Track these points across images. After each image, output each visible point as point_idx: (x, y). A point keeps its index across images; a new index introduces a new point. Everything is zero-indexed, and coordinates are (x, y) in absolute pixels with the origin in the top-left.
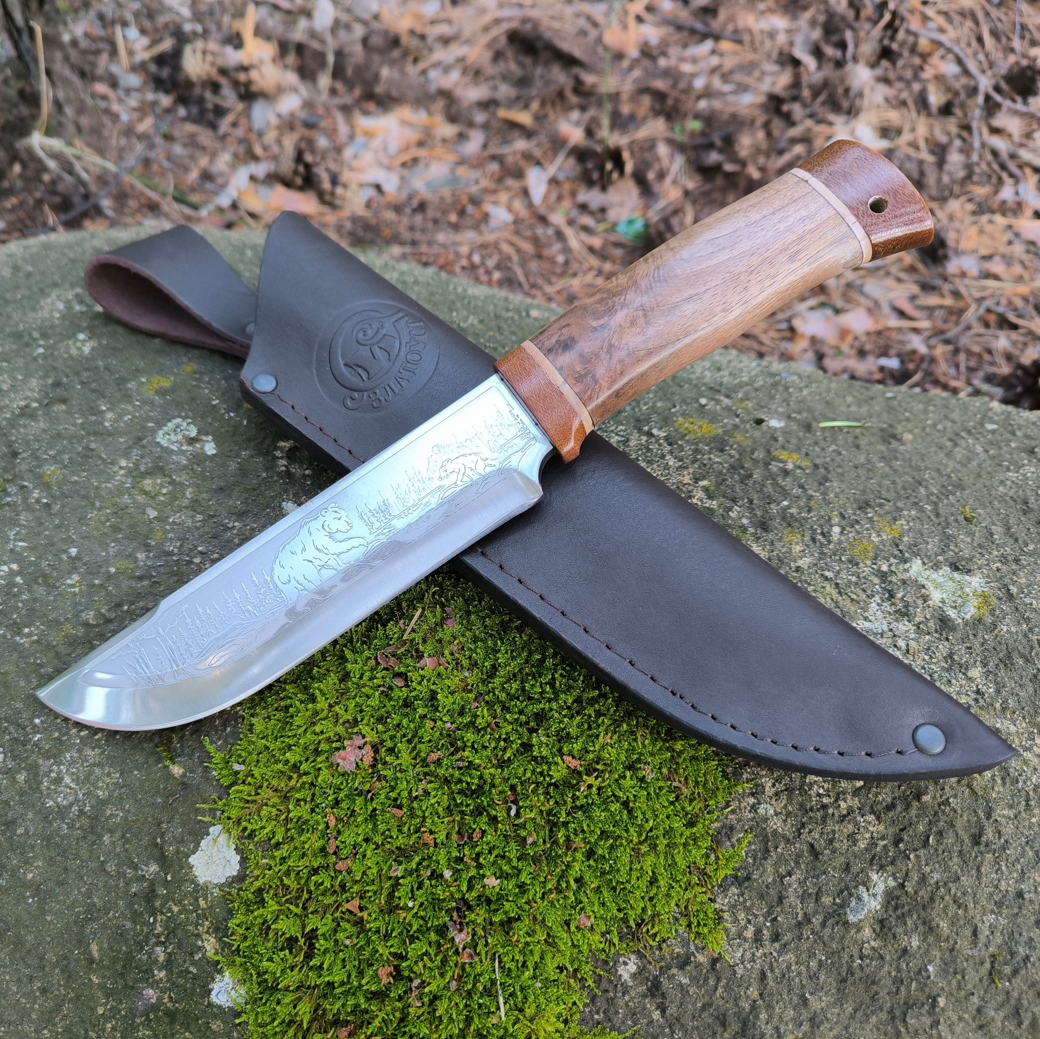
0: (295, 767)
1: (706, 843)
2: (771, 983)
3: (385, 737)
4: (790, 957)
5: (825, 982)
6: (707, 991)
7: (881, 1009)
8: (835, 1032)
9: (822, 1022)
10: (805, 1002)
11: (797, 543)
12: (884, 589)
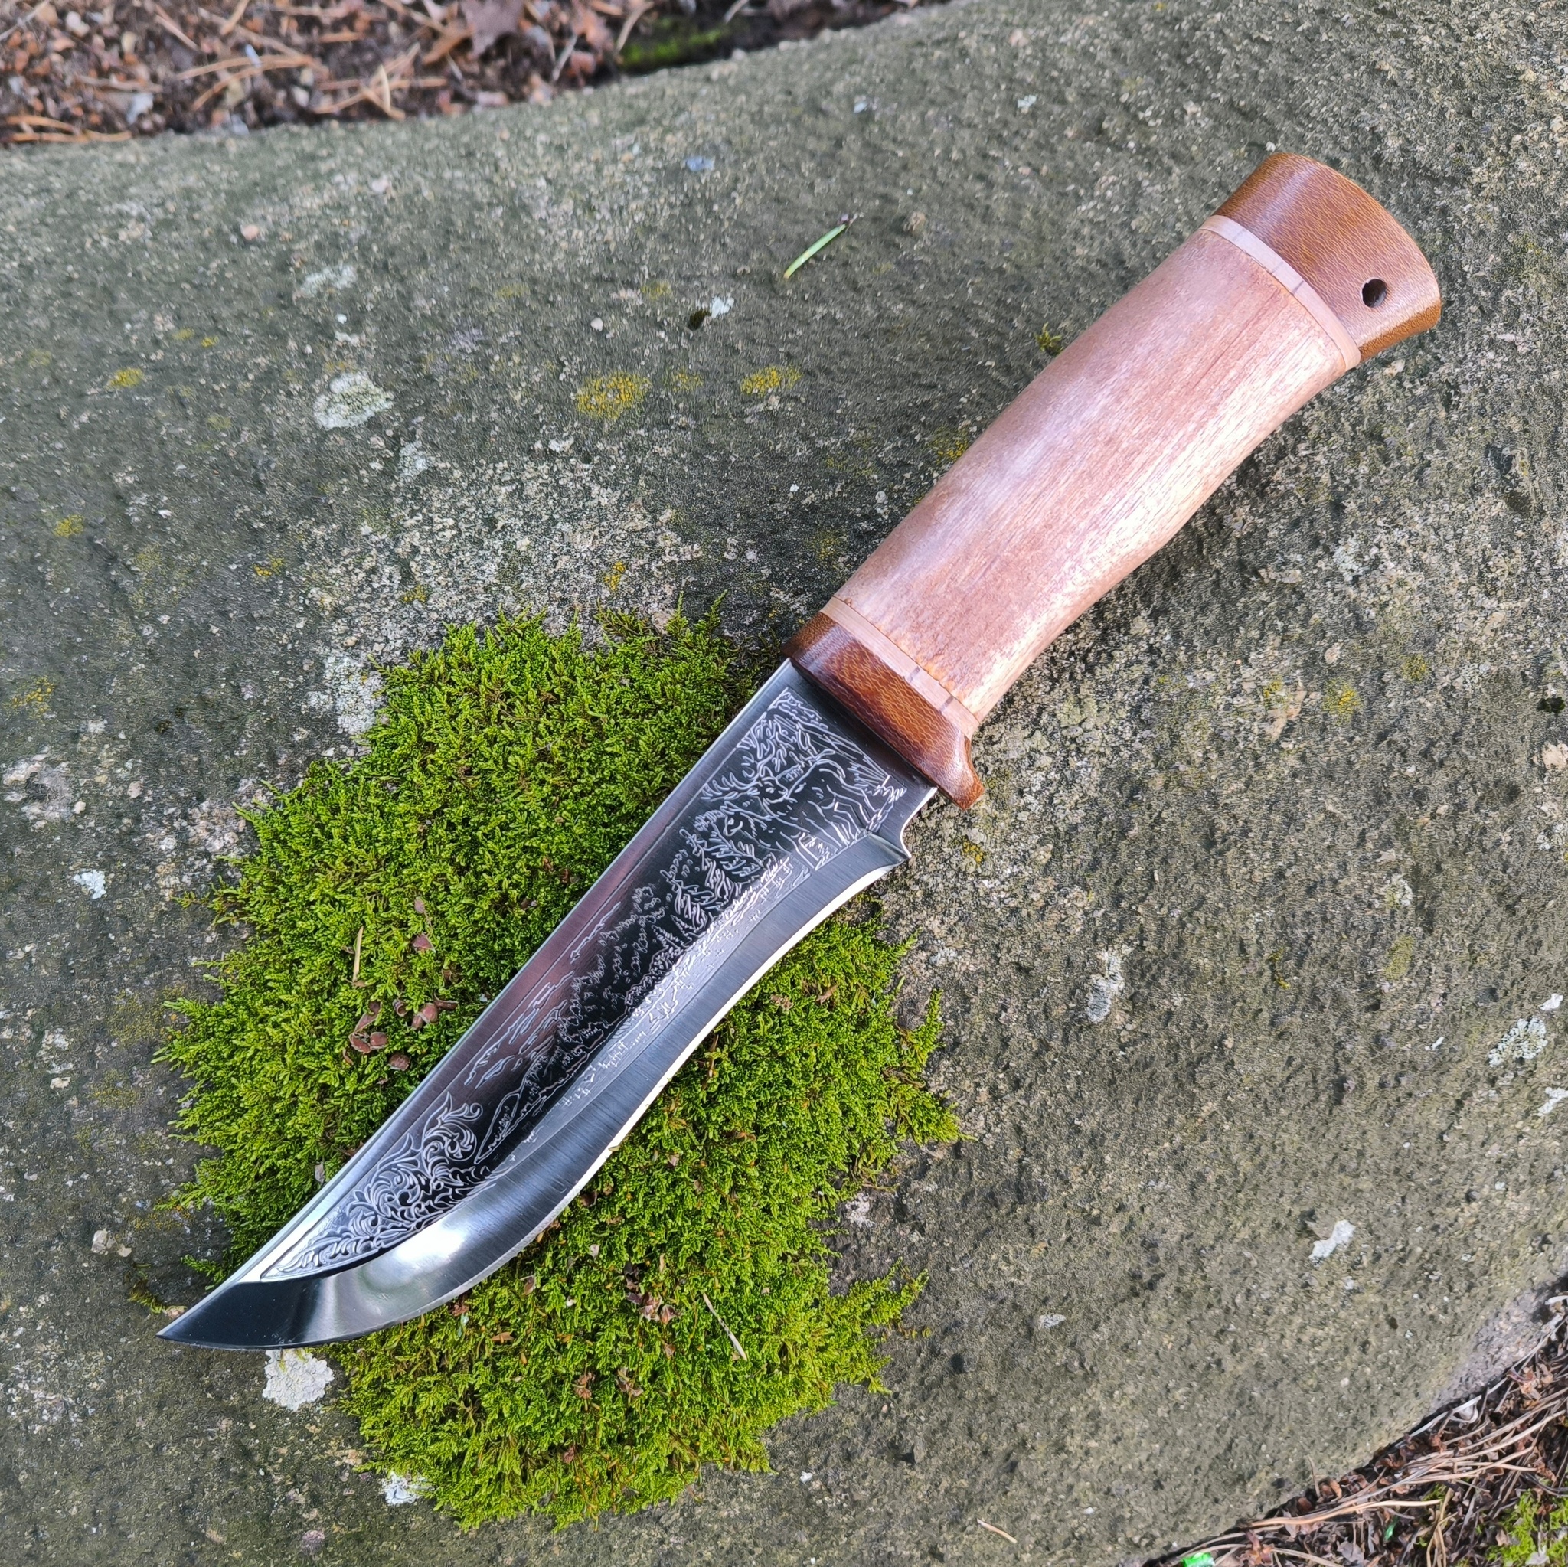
2: (1031, 1132)
4: (1041, 1094)
5: (1091, 1096)
6: (961, 1182)
7: (1164, 1084)
8: (1121, 1137)
9: (1103, 1137)
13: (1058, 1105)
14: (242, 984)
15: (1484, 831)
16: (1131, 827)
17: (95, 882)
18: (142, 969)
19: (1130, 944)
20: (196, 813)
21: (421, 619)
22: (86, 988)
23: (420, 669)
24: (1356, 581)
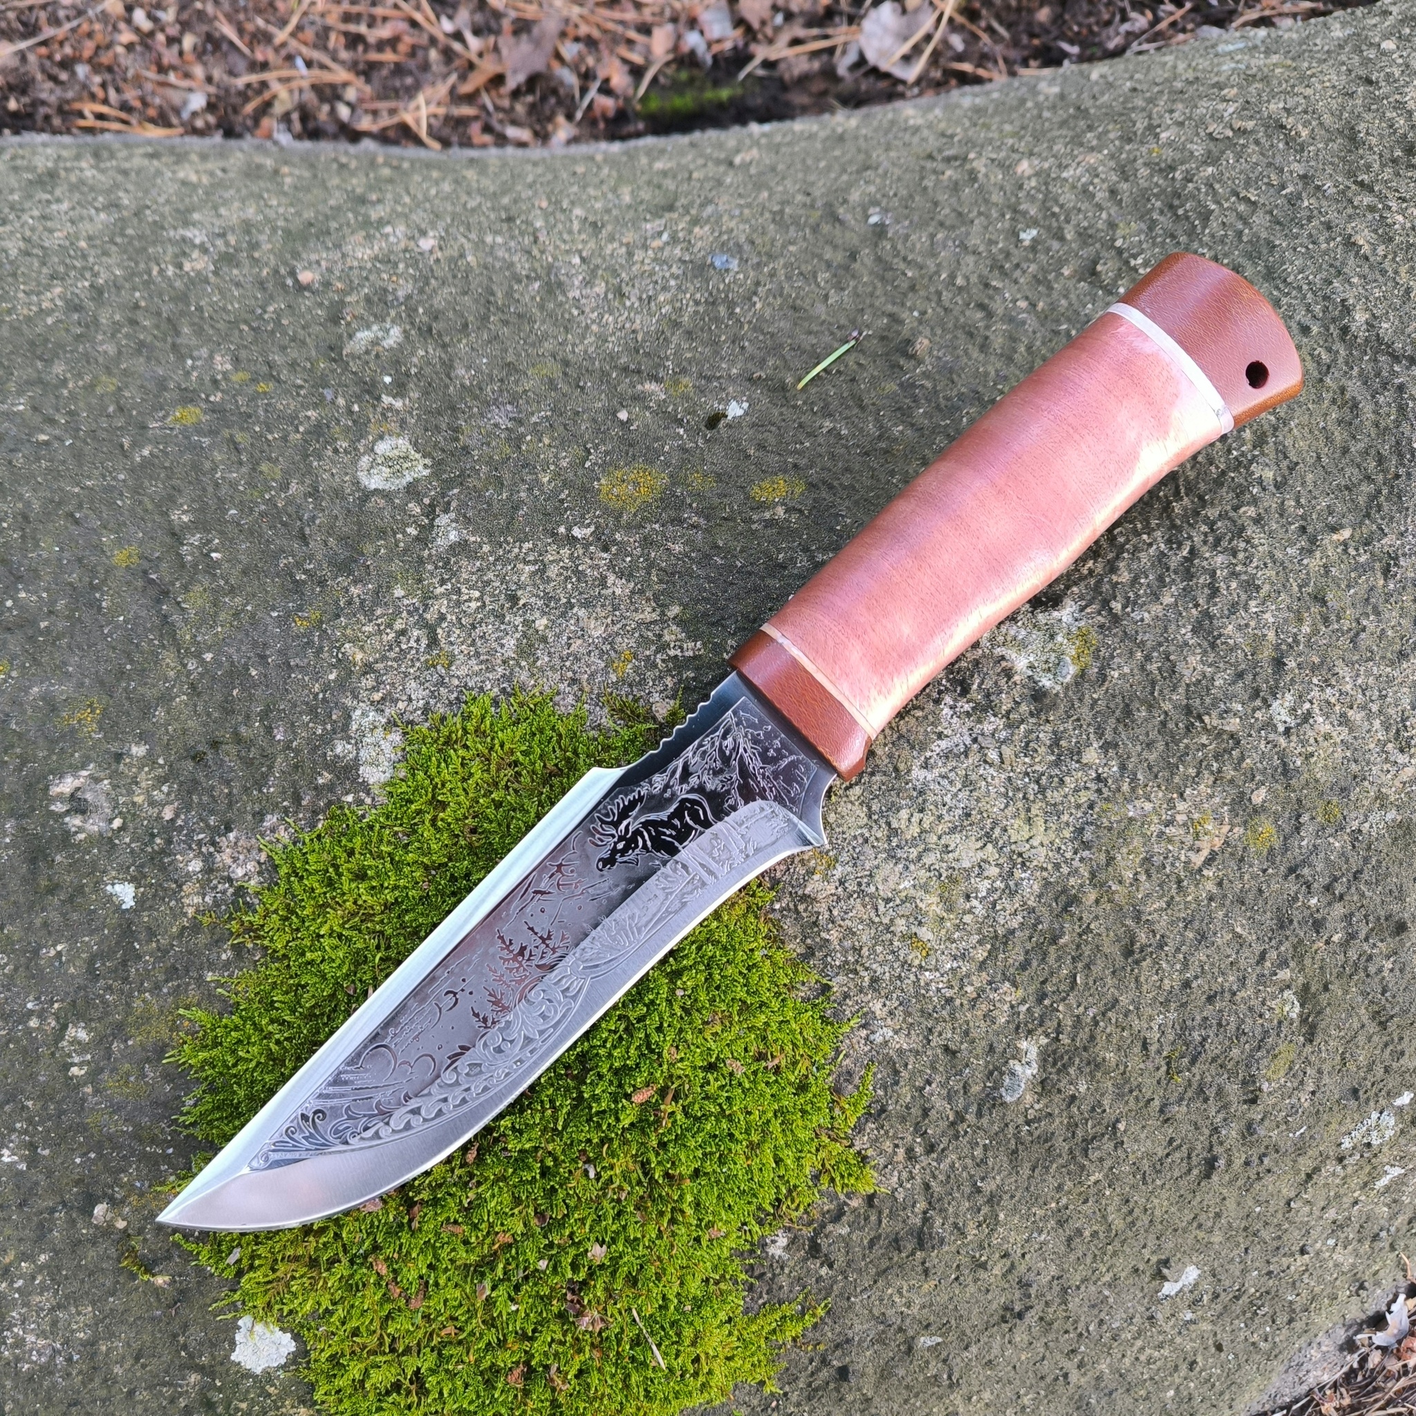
2: (937, 1189)
4: (951, 1158)
5: (995, 1163)
6: (870, 1228)
7: (1059, 1156)
8: (1016, 1198)
9: (1000, 1198)
10: (979, 1191)
13: (965, 1168)
14: (250, 1001)
15: (1370, 958)
16: (1062, 934)
17: (125, 893)
18: (161, 977)
19: (1047, 1036)
20: (223, 842)
21: (443, 684)
22: (109, 988)
23: (438, 731)
24: (1287, 731)
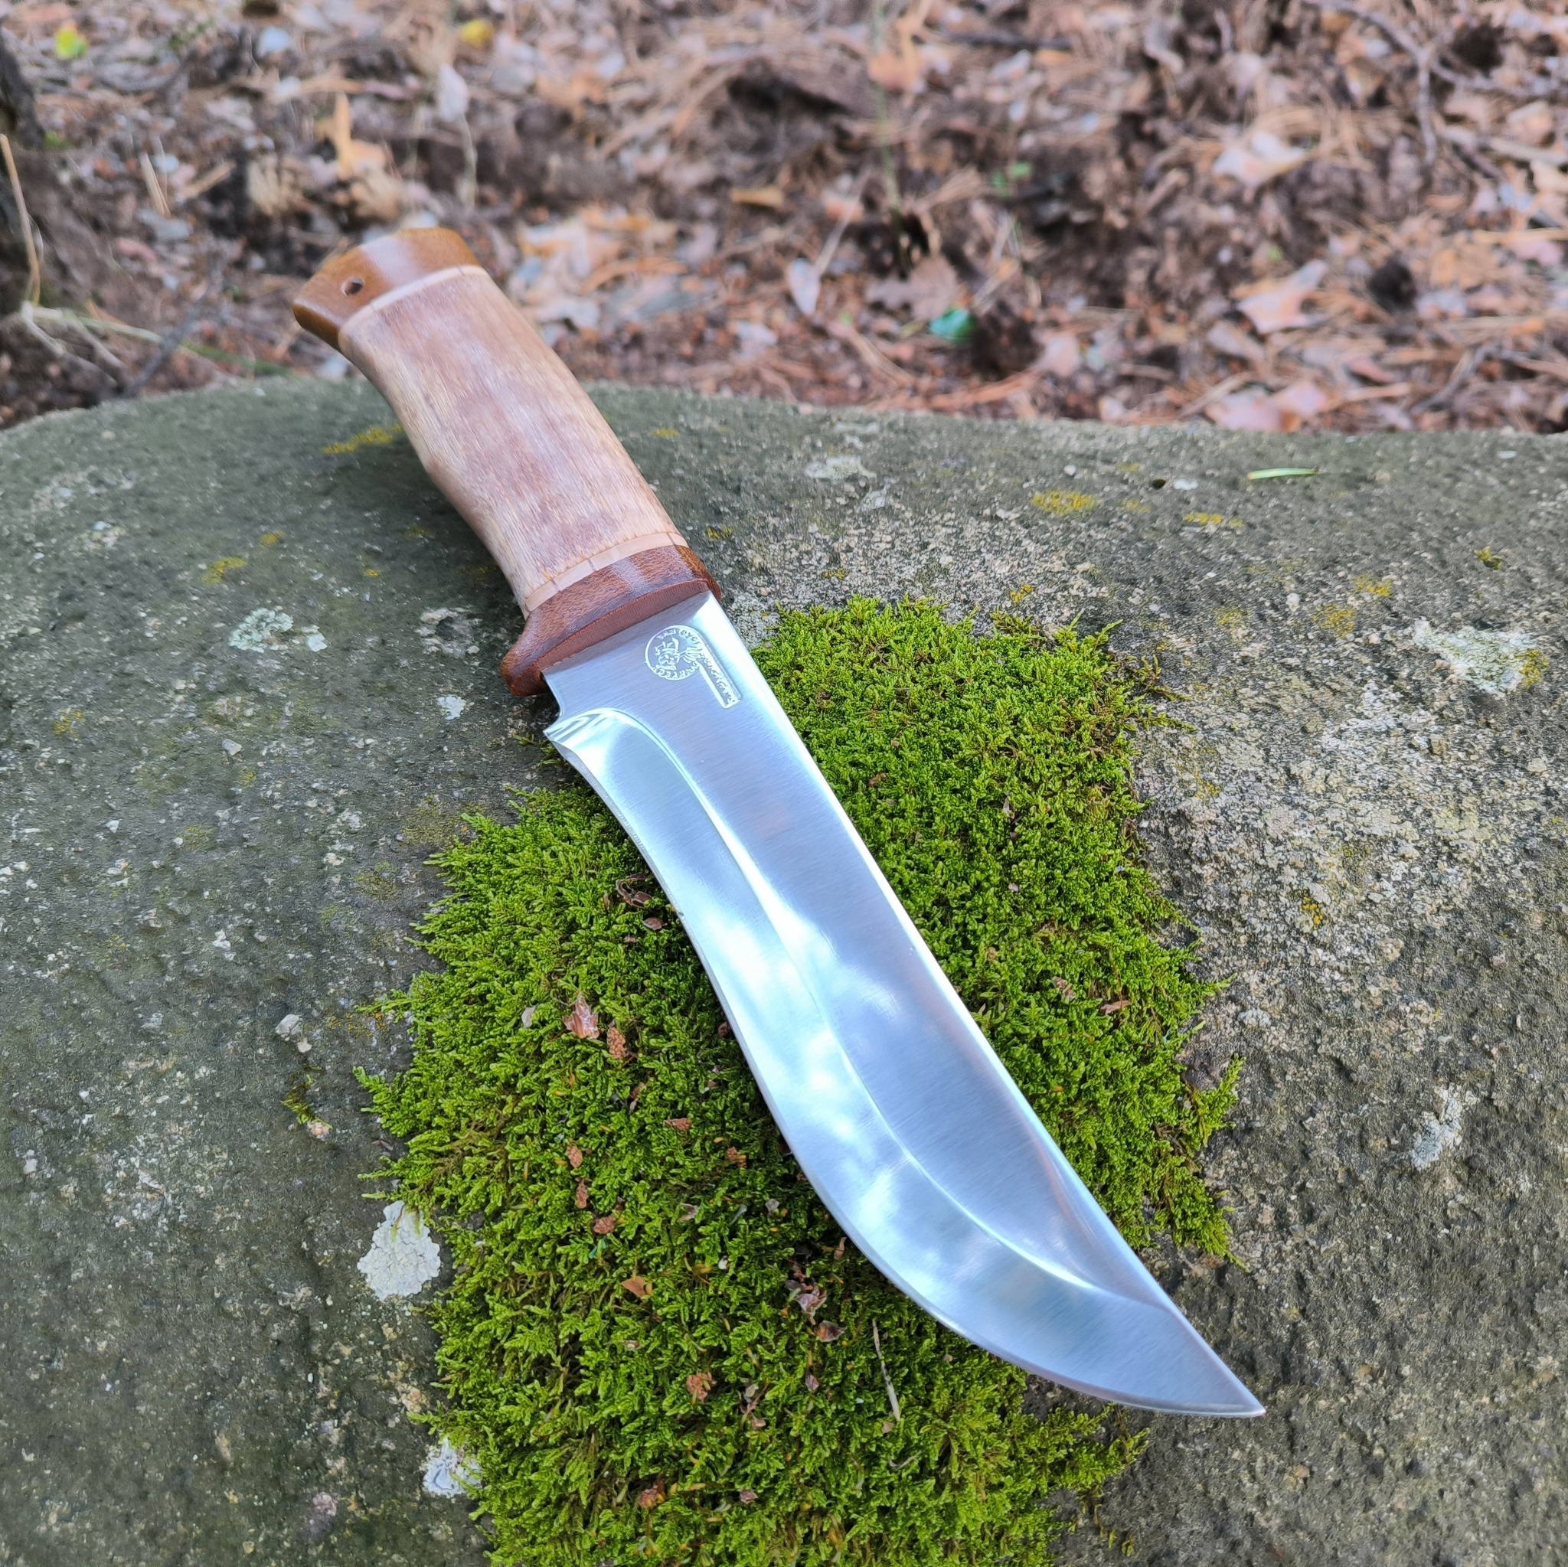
0: (509, 1086)
1: (1172, 1085)
2: (1316, 1291)
3: (643, 1011)
4: (1337, 1243)
5: (1398, 1274)
6: (1217, 1321)
7: (1493, 1301)
8: (1429, 1350)
9: (1405, 1338)
10: (1373, 1310)
11: (1238, 625)
12: (1380, 669)
16: (1497, 951)
17: (455, 706)
19: (1476, 1092)
22: (400, 786)
